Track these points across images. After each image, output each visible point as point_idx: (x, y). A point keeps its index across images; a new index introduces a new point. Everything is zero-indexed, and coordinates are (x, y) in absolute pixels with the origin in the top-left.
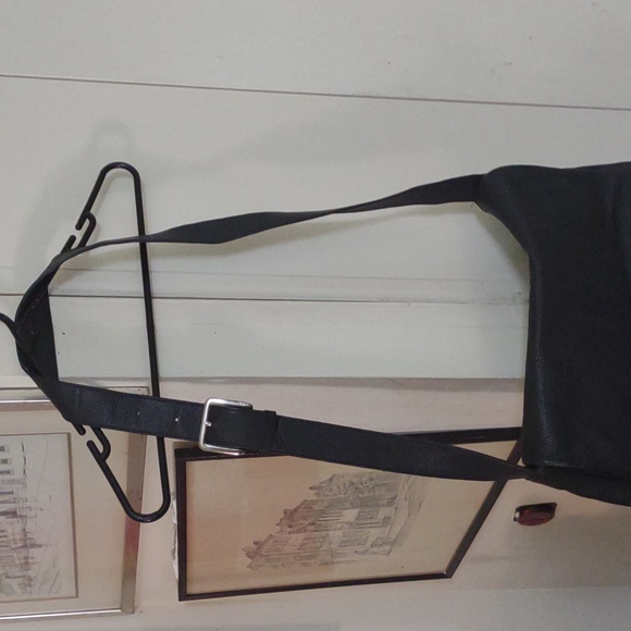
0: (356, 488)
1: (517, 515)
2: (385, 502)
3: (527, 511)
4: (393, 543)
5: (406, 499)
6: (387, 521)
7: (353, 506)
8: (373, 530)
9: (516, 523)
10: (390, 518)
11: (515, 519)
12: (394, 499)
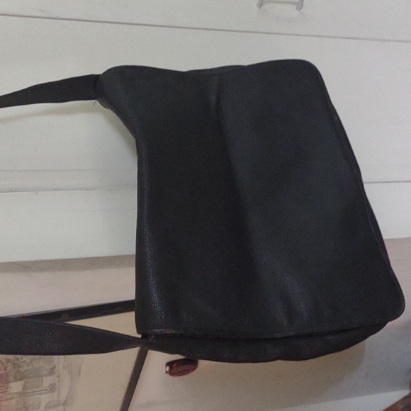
0: (14, 364)
1: (168, 368)
2: (46, 373)
3: (175, 365)
4: (65, 404)
5: (65, 368)
6: (52, 388)
7: (16, 380)
8: (43, 397)
9: (168, 375)
10: (55, 384)
11: (167, 372)
12: (54, 368)
